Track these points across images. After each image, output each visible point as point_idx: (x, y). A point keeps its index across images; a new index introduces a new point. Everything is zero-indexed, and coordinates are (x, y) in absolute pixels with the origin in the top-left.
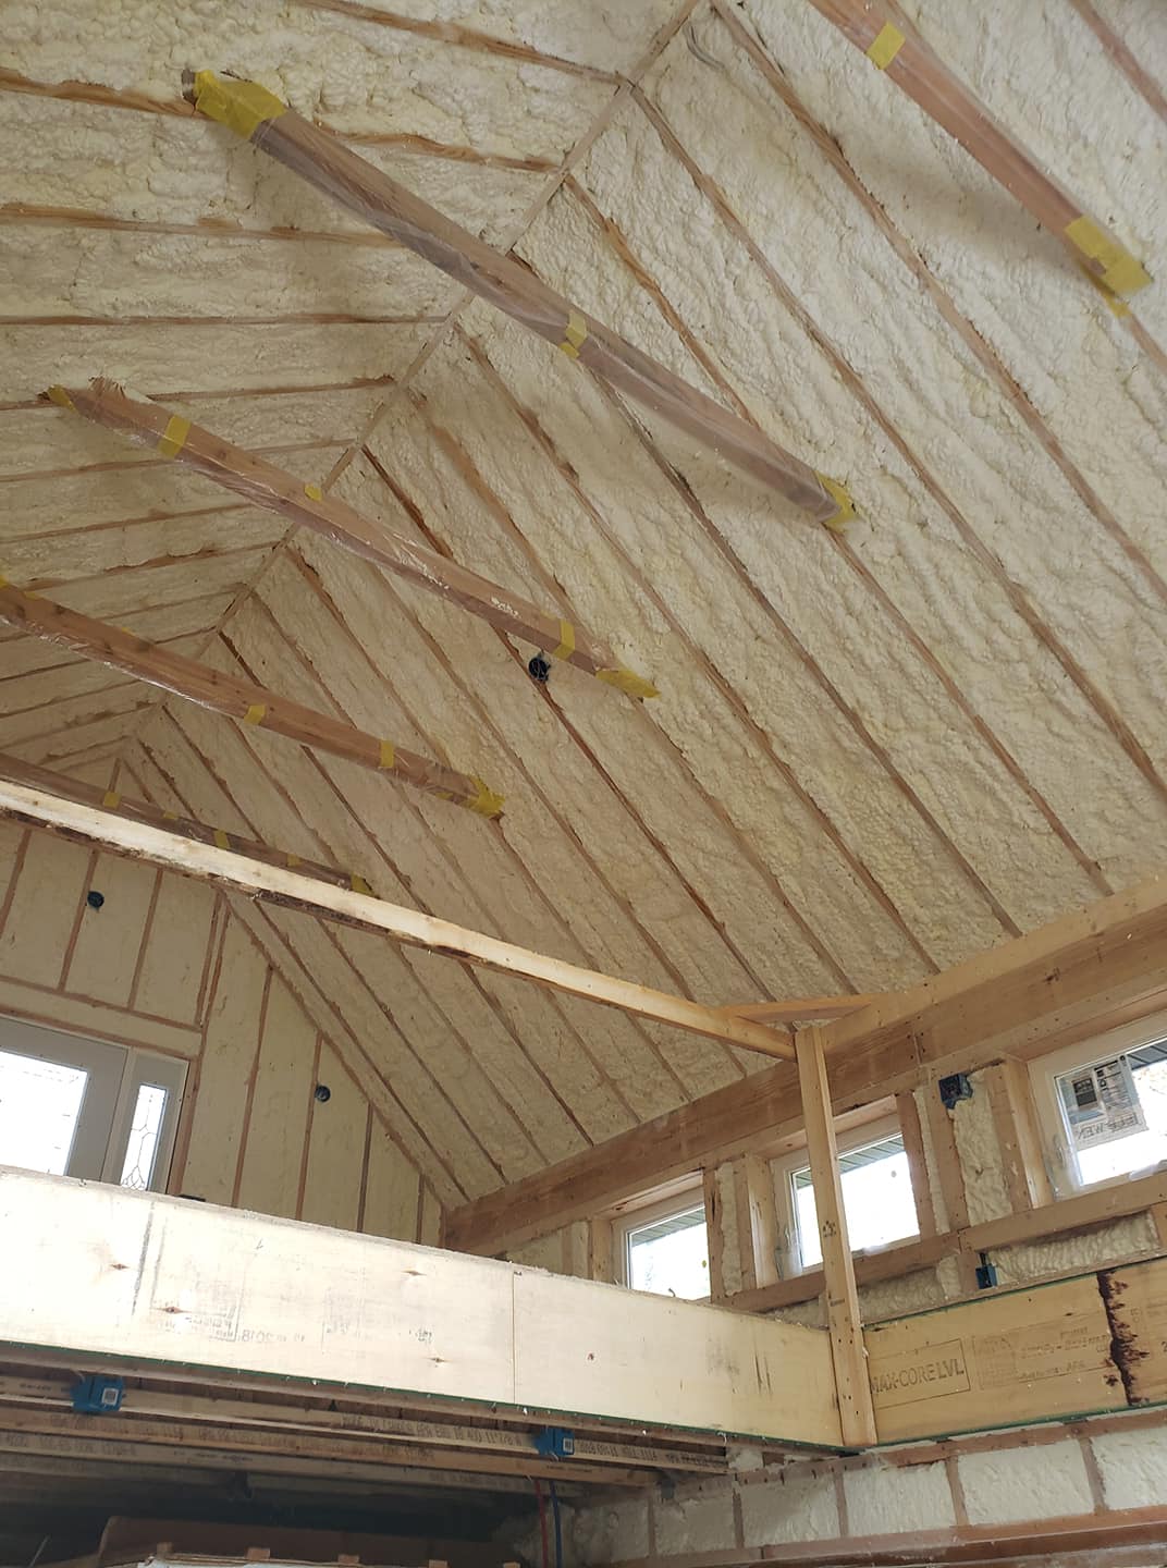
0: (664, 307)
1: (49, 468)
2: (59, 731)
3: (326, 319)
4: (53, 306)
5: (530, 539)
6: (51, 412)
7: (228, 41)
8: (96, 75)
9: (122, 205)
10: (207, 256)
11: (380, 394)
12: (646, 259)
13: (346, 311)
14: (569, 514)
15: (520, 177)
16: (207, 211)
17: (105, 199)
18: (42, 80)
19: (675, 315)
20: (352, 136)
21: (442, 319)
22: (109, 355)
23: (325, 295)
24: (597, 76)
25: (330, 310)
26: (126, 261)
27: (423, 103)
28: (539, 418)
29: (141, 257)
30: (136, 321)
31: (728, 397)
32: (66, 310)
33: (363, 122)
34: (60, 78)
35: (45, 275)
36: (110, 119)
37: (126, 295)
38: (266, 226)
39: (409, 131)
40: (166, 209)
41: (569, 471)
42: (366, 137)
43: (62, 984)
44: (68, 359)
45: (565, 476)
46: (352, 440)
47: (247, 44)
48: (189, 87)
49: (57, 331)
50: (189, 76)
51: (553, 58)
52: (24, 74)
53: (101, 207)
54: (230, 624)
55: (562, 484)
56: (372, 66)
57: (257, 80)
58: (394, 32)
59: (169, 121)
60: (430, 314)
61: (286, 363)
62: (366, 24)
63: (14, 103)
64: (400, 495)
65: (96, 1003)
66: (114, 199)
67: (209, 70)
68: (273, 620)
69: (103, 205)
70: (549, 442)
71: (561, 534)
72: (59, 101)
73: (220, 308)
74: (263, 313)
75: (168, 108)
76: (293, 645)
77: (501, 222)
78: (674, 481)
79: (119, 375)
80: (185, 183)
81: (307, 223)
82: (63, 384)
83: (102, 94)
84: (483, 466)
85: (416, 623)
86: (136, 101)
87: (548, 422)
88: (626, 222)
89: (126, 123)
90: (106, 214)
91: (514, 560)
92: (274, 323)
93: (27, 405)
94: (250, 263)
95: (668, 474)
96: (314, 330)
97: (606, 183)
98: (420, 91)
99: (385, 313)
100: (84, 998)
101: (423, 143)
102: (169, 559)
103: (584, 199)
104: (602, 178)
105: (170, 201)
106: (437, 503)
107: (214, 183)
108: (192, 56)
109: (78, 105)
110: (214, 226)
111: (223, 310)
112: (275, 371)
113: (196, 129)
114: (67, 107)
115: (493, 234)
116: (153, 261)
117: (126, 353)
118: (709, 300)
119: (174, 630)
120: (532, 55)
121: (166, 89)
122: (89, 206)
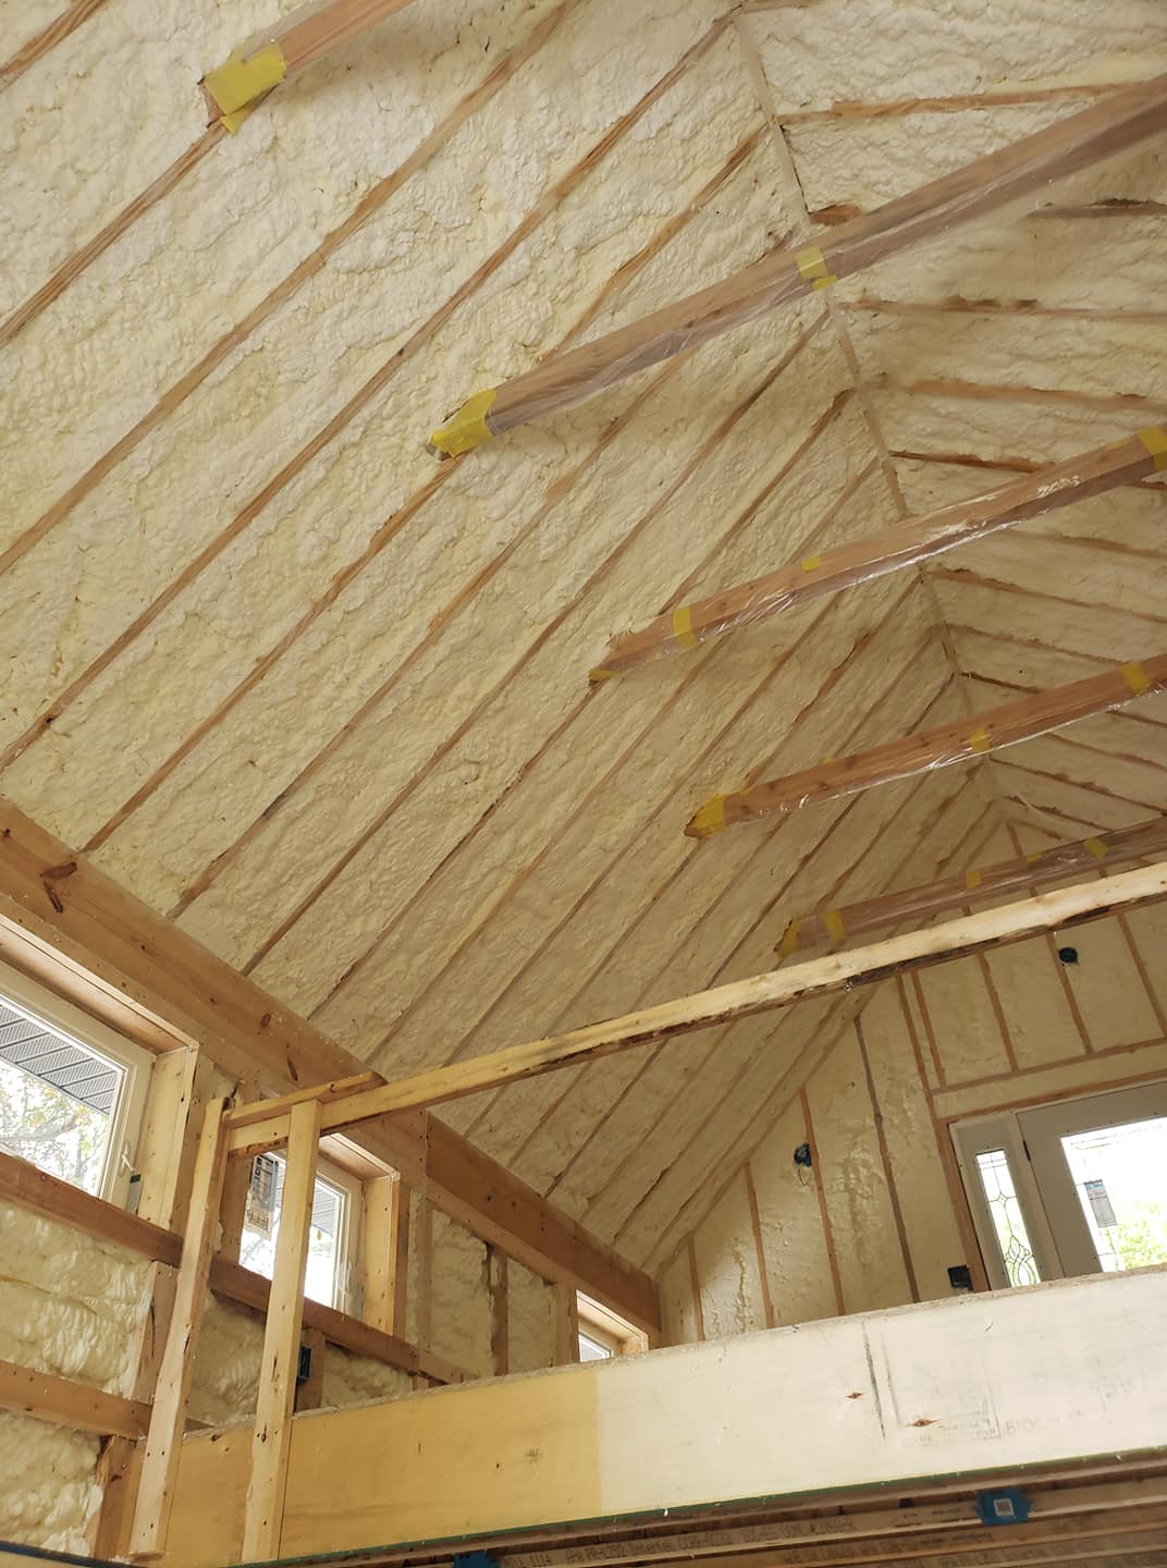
0: (936, 105)
1: (656, 711)
2: (918, 844)
3: (724, 430)
4: (530, 637)
5: (1064, 387)
6: (608, 687)
7: (424, 404)
8: (382, 516)
9: (489, 548)
10: (578, 507)
11: (851, 410)
12: (887, 93)
13: (734, 408)
14: (1068, 335)
15: (746, 173)
16: (544, 486)
17: (478, 557)
18: (359, 556)
19: (951, 100)
20: (571, 335)
21: (826, 314)
22: (602, 620)
23: (702, 419)
24: (702, 49)
25: (720, 421)
26: (536, 567)
27: (597, 250)
28: (962, 296)
29: (542, 554)
30: (587, 588)
31: (1063, 98)
32: (541, 629)
33: (569, 317)
34: (367, 542)
35: (502, 629)
36: (421, 524)
37: (563, 582)
38: (594, 444)
39: (611, 275)
40: (516, 519)
41: (1027, 305)
42: (580, 323)
43: (1089, 1048)
44: (578, 650)
45: (1026, 313)
46: (876, 458)
47: (438, 390)
48: (438, 453)
49: (550, 645)
50: (430, 448)
51: (645, 98)
52: (348, 564)
53: (482, 564)
54: (961, 662)
55: (1032, 321)
56: (531, 287)
57: (470, 395)
58: (512, 258)
59: (451, 481)
60: (807, 327)
61: (742, 481)
62: (489, 280)
63: (363, 582)
64: (947, 459)
65: (1132, 1048)
66: (482, 550)
67: (436, 431)
68: (980, 633)
69: (481, 561)
70: (988, 304)
71: (1080, 356)
72: (382, 552)
73: (633, 516)
74: (669, 484)
75: (440, 478)
76: (1010, 639)
77: (775, 210)
78: (1108, 213)
79: (623, 624)
80: (508, 493)
81: (618, 408)
82: (592, 666)
83: (396, 520)
84: (970, 375)
85: (1065, 539)
86: (419, 499)
87: (970, 292)
88: (844, 90)
89: (432, 512)
90: (488, 563)
91: (1071, 416)
92: (686, 478)
93: (588, 698)
94: (617, 472)
95: (1095, 214)
96: (728, 442)
97: (803, 87)
98: (582, 250)
99: (767, 371)
100: (1117, 1050)
101: (632, 266)
102: (838, 673)
103: (804, 118)
104: (797, 88)
105: (513, 511)
106: (976, 435)
107: (527, 469)
108: (417, 437)
109: (394, 540)
110: (561, 488)
111: (636, 516)
112: (738, 496)
113: (470, 465)
114: (391, 548)
115: (780, 225)
116: (550, 549)
117: (611, 607)
118: (959, 54)
119: (917, 706)
120: (627, 122)
121: (428, 470)
122: (474, 571)
